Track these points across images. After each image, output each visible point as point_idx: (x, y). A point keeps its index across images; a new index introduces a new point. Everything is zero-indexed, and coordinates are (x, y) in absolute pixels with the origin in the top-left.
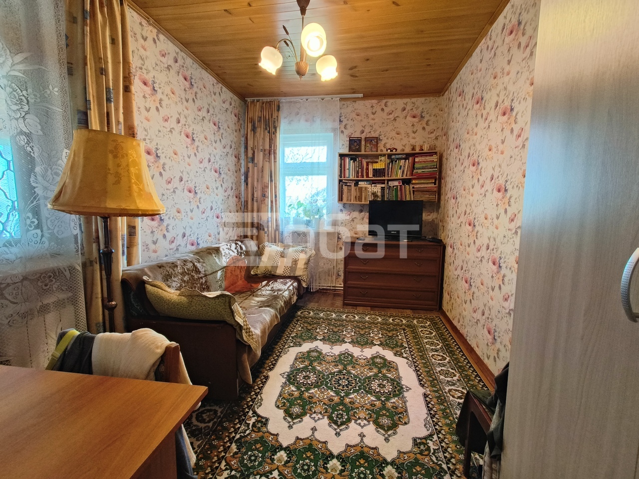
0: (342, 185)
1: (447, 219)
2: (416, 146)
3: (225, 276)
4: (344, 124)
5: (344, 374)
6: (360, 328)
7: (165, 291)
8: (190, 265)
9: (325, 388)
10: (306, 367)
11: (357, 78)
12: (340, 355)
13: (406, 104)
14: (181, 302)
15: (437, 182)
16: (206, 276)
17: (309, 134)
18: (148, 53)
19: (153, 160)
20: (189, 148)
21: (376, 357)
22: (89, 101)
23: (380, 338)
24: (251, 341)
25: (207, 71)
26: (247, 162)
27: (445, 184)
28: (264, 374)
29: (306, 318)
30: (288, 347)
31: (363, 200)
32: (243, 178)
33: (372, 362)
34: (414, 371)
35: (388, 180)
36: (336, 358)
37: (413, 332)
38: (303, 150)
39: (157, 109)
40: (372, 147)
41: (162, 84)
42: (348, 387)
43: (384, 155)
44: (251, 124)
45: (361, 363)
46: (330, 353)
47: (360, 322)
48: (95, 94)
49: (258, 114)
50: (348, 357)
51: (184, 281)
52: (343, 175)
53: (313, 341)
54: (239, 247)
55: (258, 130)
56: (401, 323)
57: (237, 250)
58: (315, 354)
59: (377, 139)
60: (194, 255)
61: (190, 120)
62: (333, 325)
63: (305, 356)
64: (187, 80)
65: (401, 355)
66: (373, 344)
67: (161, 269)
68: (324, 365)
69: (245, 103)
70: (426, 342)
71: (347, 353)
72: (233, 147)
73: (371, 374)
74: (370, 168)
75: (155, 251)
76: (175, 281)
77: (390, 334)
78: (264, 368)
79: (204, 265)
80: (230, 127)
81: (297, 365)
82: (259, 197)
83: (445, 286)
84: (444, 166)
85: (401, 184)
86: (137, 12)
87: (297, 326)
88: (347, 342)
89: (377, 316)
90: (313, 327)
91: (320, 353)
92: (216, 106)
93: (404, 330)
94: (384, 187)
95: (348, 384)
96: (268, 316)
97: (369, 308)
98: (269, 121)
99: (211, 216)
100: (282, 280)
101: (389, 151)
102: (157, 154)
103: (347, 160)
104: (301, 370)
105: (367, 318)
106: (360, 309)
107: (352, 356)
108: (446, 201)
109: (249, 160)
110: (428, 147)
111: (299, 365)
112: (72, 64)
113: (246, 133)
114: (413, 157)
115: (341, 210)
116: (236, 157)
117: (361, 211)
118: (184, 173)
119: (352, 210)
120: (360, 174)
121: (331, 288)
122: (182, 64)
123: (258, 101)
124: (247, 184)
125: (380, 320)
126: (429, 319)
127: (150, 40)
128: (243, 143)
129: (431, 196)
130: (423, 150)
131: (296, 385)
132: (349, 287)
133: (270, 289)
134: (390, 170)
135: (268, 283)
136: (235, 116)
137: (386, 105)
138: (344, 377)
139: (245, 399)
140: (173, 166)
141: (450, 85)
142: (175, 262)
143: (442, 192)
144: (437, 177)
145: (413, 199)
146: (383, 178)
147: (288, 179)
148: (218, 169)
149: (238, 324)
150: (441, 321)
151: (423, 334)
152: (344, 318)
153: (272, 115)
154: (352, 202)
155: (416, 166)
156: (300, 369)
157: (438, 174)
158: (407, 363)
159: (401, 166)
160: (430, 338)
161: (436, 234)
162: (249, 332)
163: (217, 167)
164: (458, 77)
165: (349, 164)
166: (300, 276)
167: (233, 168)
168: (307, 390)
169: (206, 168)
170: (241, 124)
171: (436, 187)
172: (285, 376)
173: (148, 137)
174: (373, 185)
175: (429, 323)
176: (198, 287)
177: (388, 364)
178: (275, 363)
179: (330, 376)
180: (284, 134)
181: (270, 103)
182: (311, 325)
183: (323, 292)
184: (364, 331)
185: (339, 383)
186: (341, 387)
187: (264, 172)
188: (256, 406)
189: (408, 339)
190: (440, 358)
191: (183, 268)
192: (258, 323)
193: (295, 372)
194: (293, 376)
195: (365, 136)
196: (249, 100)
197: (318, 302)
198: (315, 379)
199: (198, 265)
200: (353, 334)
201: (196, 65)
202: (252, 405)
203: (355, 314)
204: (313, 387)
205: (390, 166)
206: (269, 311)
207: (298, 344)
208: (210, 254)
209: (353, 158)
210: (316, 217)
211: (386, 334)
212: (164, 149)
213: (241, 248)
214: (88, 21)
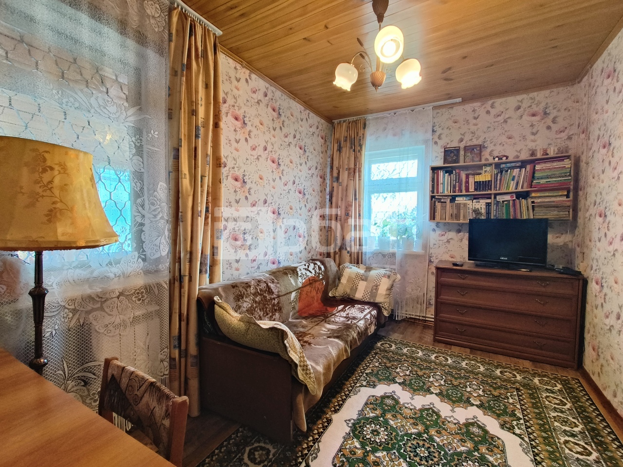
0: (435, 202)
1: (590, 243)
2: (536, 150)
3: (299, 298)
4: (437, 134)
5: (424, 440)
6: (453, 377)
7: (229, 313)
8: (263, 286)
9: (397, 454)
10: (376, 418)
11: (452, 81)
12: (421, 410)
13: (521, 101)
14: (239, 328)
15: (571, 194)
16: (279, 296)
17: (397, 149)
18: (241, 92)
19: (240, 186)
20: (275, 173)
21: (472, 424)
22: (181, 139)
23: (479, 396)
24: (309, 380)
25: (295, 100)
26: (332, 182)
27: (584, 197)
28: (328, 416)
29: (386, 351)
30: (360, 386)
31: (462, 218)
32: (328, 197)
33: (466, 430)
34: (532, 461)
35: (496, 195)
36: (416, 413)
37: (532, 396)
38: (391, 166)
39: (246, 140)
40: (473, 157)
41: (252, 118)
42: (427, 461)
43: (490, 165)
44: (337, 144)
45: (450, 428)
46: (410, 405)
47: (454, 368)
48: (186, 134)
49: (344, 133)
50: (432, 416)
51: (256, 302)
52: (435, 191)
53: (390, 384)
54: (317, 267)
55: (344, 149)
56: (513, 379)
57: (315, 271)
58: (389, 402)
59: (481, 147)
60: (270, 274)
61: (276, 147)
62: (418, 366)
63: (378, 402)
64: (276, 111)
65: (511, 429)
66: (468, 403)
67: (234, 289)
68: (400, 420)
69: (333, 125)
70: (554, 417)
71: (431, 408)
72: (319, 168)
73: (463, 449)
74: (471, 180)
75: (237, 270)
76: (246, 302)
77: (496, 393)
78: (329, 407)
79: (278, 285)
80: (316, 149)
81: (366, 412)
82: (343, 216)
83: (587, 336)
84: (583, 172)
85: (515, 198)
86: (232, 59)
87: (375, 360)
88: (433, 393)
89: (478, 362)
90: (393, 365)
91: (397, 401)
92: (302, 131)
93: (518, 390)
94: (491, 203)
95: (428, 456)
96: (334, 349)
97: (468, 350)
98: (354, 140)
99: (293, 235)
100: (360, 306)
101: (497, 159)
102: (244, 180)
103: (441, 173)
104: (370, 420)
105: (464, 364)
106: (456, 350)
107: (439, 416)
108: (586, 220)
109: (334, 180)
110: (556, 150)
111: (368, 413)
112: (172, 110)
113: (332, 153)
114: (532, 165)
115: (434, 230)
116: (321, 178)
117: (459, 231)
118: (269, 196)
119: (447, 229)
120: (457, 189)
121: (421, 318)
122: (271, 97)
123: (344, 121)
124: (331, 204)
125: (482, 369)
126: (560, 379)
127: (243, 81)
128: (329, 163)
129: (562, 213)
130: (548, 154)
131: (361, 440)
132: (441, 321)
133: (345, 316)
134: (498, 182)
135: (344, 308)
136: (322, 138)
137: (492, 106)
138: (424, 445)
139: (300, 444)
140: (258, 190)
141: (591, 67)
142: (249, 282)
143: (579, 207)
144: (572, 187)
145: (532, 217)
146: (489, 192)
147: (374, 197)
148: (303, 190)
149: (292, 361)
150: (582, 386)
151: (550, 402)
152: (433, 359)
153: (357, 133)
154: (447, 221)
155: (537, 175)
156: (368, 418)
157: (572, 183)
158: (521, 445)
159: (514, 177)
160: (562, 412)
161: (571, 262)
162: (307, 369)
163: (301, 188)
164: (605, 53)
165: (444, 179)
166: (381, 303)
167: (317, 188)
168: (374, 450)
169: (290, 189)
170: (328, 146)
171: (569, 201)
172: (350, 425)
173: (237, 165)
174: (474, 201)
175: (559, 386)
176: (270, 308)
177: (490, 440)
178: (342, 404)
179: (405, 438)
180: (370, 151)
181: (356, 122)
182: (390, 361)
183: (411, 322)
184: (458, 381)
185: (415, 451)
186: (417, 459)
187: (348, 191)
188: (311, 457)
189: (523, 405)
190: (580, 449)
191: (256, 288)
192: (321, 357)
193: (363, 421)
194: (360, 427)
195: (464, 145)
196: (336, 121)
197: (403, 334)
198: (386, 437)
199: (272, 286)
200: (442, 382)
201: (285, 97)
202: (306, 454)
203: (448, 355)
204: (381, 448)
205: (499, 178)
206: (337, 343)
207: (372, 384)
208: (286, 274)
209: (449, 171)
210: (403, 236)
211: (490, 391)
212: (251, 175)
213: (320, 268)
214: (185, 72)
